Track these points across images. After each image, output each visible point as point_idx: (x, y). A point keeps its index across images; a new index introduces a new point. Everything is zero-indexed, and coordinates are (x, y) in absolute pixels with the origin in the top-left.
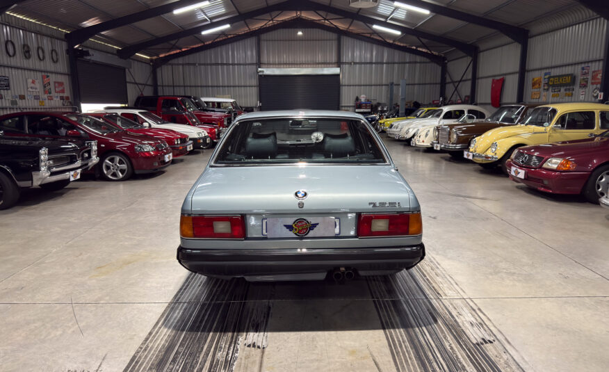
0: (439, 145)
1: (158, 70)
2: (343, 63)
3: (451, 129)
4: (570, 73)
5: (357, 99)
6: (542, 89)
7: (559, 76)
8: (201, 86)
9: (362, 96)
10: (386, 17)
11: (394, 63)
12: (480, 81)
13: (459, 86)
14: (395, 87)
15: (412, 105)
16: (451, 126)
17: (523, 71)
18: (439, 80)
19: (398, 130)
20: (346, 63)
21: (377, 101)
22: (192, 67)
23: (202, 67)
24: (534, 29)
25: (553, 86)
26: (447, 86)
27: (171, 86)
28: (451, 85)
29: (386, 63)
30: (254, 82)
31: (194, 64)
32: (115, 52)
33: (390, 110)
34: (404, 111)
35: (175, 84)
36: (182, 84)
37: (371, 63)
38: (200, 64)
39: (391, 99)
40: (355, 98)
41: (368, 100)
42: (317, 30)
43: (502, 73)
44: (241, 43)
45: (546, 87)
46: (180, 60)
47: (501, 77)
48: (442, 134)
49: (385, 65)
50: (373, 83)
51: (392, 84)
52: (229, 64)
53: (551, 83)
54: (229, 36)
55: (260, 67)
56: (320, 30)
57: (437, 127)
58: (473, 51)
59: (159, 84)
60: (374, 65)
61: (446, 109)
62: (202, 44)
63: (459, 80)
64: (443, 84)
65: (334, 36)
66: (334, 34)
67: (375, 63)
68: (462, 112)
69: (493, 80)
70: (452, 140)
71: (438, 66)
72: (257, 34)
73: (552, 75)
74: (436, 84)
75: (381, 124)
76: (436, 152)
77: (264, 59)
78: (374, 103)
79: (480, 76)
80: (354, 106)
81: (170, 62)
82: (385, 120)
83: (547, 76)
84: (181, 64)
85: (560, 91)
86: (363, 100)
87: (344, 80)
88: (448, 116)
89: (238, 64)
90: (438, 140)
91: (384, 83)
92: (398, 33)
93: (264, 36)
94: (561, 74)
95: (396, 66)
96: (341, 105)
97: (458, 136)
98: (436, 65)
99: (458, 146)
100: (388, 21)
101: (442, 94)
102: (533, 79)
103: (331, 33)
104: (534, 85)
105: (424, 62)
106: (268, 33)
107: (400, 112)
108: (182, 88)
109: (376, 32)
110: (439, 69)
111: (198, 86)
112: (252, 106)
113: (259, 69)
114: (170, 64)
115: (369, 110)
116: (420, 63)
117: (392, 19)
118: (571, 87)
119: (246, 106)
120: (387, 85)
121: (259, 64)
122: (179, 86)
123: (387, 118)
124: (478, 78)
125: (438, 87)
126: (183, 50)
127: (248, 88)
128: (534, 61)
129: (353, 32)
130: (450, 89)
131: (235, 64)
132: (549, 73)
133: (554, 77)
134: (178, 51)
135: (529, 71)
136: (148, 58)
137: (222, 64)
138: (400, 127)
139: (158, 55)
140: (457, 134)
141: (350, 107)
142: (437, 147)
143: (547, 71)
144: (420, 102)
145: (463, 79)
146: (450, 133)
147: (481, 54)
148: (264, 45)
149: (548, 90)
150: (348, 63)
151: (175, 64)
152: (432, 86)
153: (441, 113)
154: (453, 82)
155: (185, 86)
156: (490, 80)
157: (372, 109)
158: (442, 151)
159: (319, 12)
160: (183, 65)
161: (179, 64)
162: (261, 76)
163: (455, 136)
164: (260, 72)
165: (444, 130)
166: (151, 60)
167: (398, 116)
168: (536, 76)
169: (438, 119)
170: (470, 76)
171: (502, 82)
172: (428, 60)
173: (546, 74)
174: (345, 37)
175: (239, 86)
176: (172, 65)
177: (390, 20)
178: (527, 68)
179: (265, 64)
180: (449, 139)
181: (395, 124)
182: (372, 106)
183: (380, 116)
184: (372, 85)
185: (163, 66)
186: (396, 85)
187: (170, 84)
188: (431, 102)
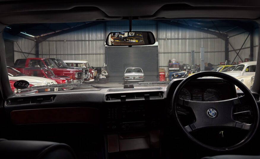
1: (40, 45)
2: (160, 39)
5: (170, 61)
8: (67, 55)
9: (173, 59)
11: (193, 39)
14: (195, 54)
15: (207, 65)
18: (224, 49)
20: (162, 39)
21: (183, 63)
22: (62, 42)
23: (69, 42)
26: (230, 53)
27: (48, 55)
28: (233, 52)
30: (102, 51)
31: (63, 41)
35: (50, 53)
37: (178, 39)
38: (67, 41)
39: (193, 61)
40: (168, 61)
41: (177, 62)
46: (54, 38)
49: (187, 40)
50: (180, 52)
51: (193, 51)
52: (86, 41)
54: (87, 23)
59: (40, 53)
61: (246, 65)
62: (69, 28)
63: (240, 48)
64: (227, 52)
65: (154, 22)
67: (181, 39)
71: (223, 40)
74: (222, 52)
78: (181, 64)
80: (168, 66)
81: (48, 39)
84: (54, 41)
86: (174, 62)
87: (161, 50)
89: (92, 41)
91: (187, 51)
93: (108, 23)
95: (195, 40)
96: (159, 65)
98: (221, 39)
101: (227, 58)
105: (213, 38)
110: (224, 42)
111: (66, 55)
112: (100, 66)
114: (47, 41)
115: (178, 69)
116: (211, 38)
119: (97, 66)
120: (190, 53)
125: (224, 54)
127: (98, 55)
130: (232, 55)
131: (90, 41)
136: (34, 37)
137: (82, 41)
141: (165, 66)
144: (212, 64)
145: (243, 48)
148: (109, 28)
150: (163, 39)
151: (51, 41)
152: (219, 53)
154: (235, 50)
160: (56, 41)
161: (53, 41)
162: (106, 47)
164: (106, 45)
166: (36, 38)
170: (248, 45)
172: (216, 37)
174: (161, 23)
175: (92, 54)
176: (49, 41)
182: (180, 66)
183: (188, 72)
185: (43, 42)
186: (196, 52)
187: (47, 53)
188: (219, 63)
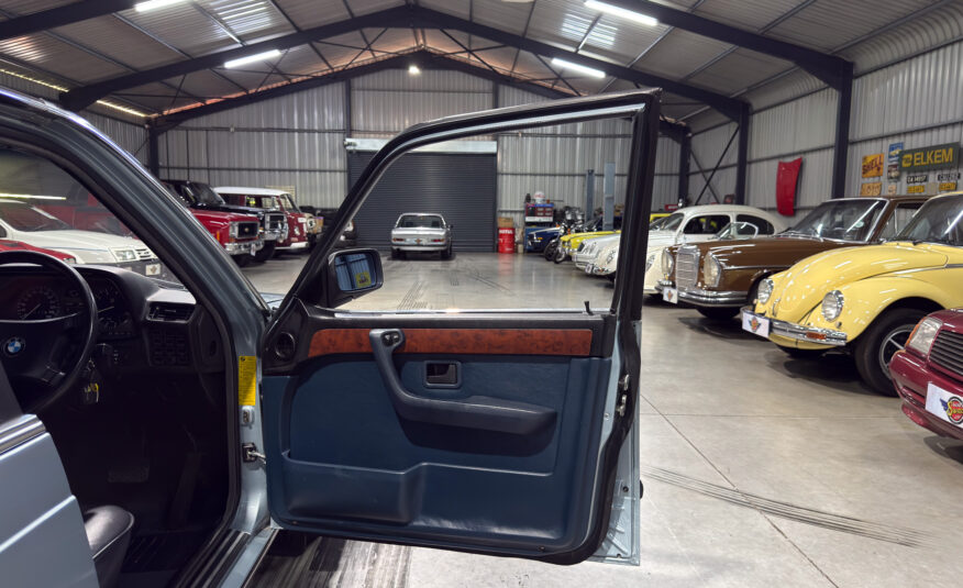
0: (674, 292)
1: (161, 139)
3: (704, 253)
4: (948, 141)
5: (528, 198)
6: (884, 179)
7: (925, 150)
8: (240, 169)
9: (538, 193)
10: (576, 44)
11: (595, 136)
12: (753, 166)
13: (713, 180)
14: (596, 179)
16: (704, 247)
17: (843, 144)
18: (676, 167)
19: (593, 254)
20: (508, 134)
21: (565, 204)
22: (223, 134)
23: (243, 134)
24: (864, 61)
25: (912, 170)
26: (692, 178)
27: (183, 168)
28: (700, 176)
29: (581, 136)
30: (340, 163)
31: (228, 129)
32: (56, 97)
33: (589, 219)
34: (611, 221)
35: (191, 165)
36: (204, 164)
37: (554, 136)
38: (237, 130)
39: (590, 200)
40: (524, 196)
41: (548, 201)
42: (456, 73)
43: (797, 149)
44: (315, 93)
45: (893, 174)
46: (203, 121)
47: (796, 158)
48: (681, 264)
49: (578, 139)
50: (558, 172)
51: (591, 173)
52: (294, 131)
53: (904, 165)
54: (294, 80)
55: (350, 137)
56: (462, 74)
57: (671, 249)
58: (739, 111)
59: (161, 164)
60: (559, 139)
61: (690, 214)
62: (243, 93)
63: (714, 166)
64: (684, 176)
65: (487, 85)
66: (486, 82)
67: (561, 136)
68: (722, 221)
69: (781, 164)
70: (708, 281)
71: (675, 144)
72: (346, 77)
73: (907, 148)
74: (671, 175)
75: (564, 242)
76: (669, 305)
77: (360, 121)
78: (559, 206)
79: (754, 157)
80: (523, 212)
81: (184, 124)
82: (573, 235)
83: (897, 152)
84: (201, 129)
85: (926, 180)
86: (539, 201)
87: (504, 164)
88: (694, 227)
89: (309, 131)
90: (672, 278)
91: (577, 172)
92: (599, 75)
93: (358, 82)
94: (928, 145)
95: (599, 141)
96: (498, 209)
97: (723, 272)
99: (724, 297)
100: (581, 52)
102: (865, 159)
103: (481, 80)
104: (866, 170)
106: (366, 77)
107: (605, 223)
108: (204, 173)
109: (560, 76)
110: (677, 148)
111: (234, 169)
113: (348, 140)
114: (183, 129)
115: (551, 219)
117: (587, 47)
118: (954, 171)
119: (324, 207)
120: (584, 175)
121: (349, 131)
122: (199, 169)
123: (577, 231)
124: (750, 163)
125: (675, 181)
126: (209, 102)
127: (328, 174)
128: (867, 122)
129: (523, 78)
130: (697, 184)
131: (304, 131)
132: (900, 145)
133: (912, 151)
134: (199, 104)
135: (854, 143)
136: (142, 115)
137: (280, 130)
138: (596, 249)
139: (161, 112)
140: (721, 266)
141: (516, 212)
142: (670, 296)
143: (896, 140)
145: (721, 164)
146: (701, 264)
147: (756, 117)
148: (358, 98)
149: (898, 178)
150: (512, 135)
151: (192, 129)
152: (664, 178)
153: (681, 221)
154: (702, 172)
155: (208, 169)
156: (774, 164)
157: (554, 218)
158: (682, 304)
159: (449, 31)
160: (207, 130)
161: (198, 129)
162: (350, 152)
163: (715, 271)
164: (349, 144)
165: (685, 253)
166: (148, 121)
167: (600, 229)
168: (871, 151)
169: (674, 234)
170: (734, 158)
171: (799, 167)
173: (892, 148)
174: (506, 88)
175: (310, 171)
176: (187, 129)
177: (583, 48)
178: (850, 138)
179: (359, 132)
180: (701, 276)
181: (588, 244)
182: (555, 211)
184: (555, 175)
185: (169, 132)
186: (598, 175)
187: (182, 165)
188: (663, 207)
